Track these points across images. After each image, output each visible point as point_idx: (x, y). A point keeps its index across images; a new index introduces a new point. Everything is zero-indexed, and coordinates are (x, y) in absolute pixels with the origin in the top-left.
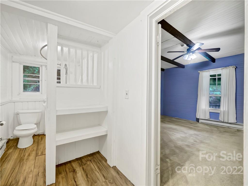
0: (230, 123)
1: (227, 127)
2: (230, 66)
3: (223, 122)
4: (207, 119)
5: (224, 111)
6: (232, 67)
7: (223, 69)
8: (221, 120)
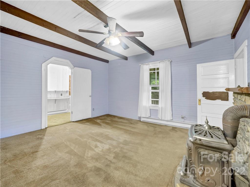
0: (167, 121)
1: (165, 125)
2: (166, 60)
3: (161, 120)
4: (147, 117)
5: (162, 107)
6: (168, 60)
7: (161, 63)
8: (159, 118)
